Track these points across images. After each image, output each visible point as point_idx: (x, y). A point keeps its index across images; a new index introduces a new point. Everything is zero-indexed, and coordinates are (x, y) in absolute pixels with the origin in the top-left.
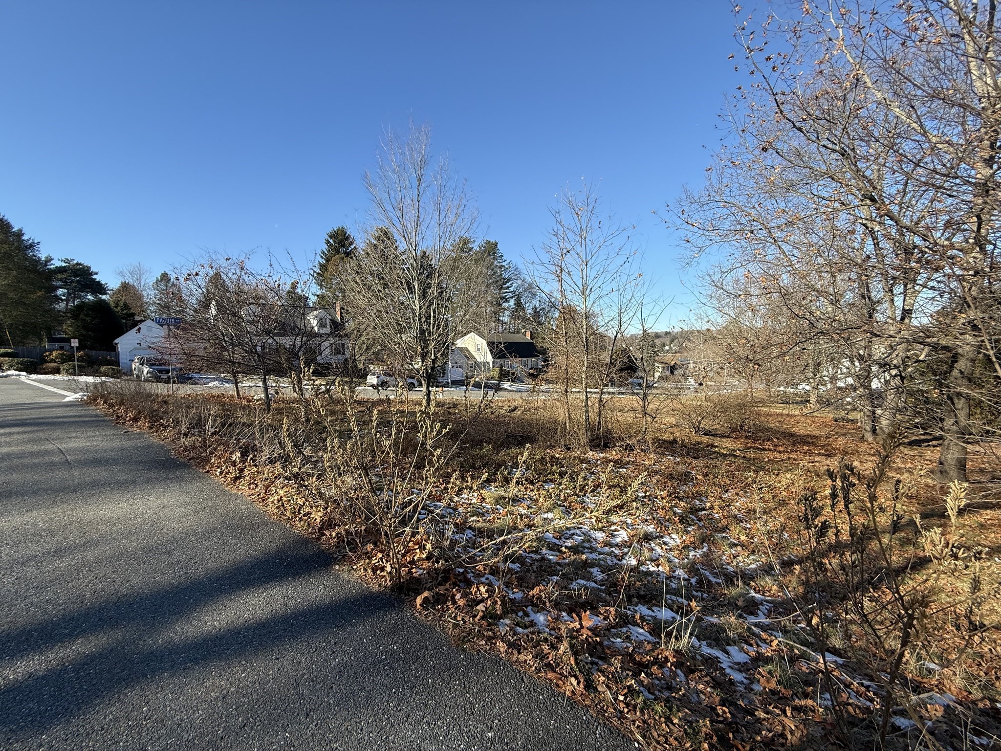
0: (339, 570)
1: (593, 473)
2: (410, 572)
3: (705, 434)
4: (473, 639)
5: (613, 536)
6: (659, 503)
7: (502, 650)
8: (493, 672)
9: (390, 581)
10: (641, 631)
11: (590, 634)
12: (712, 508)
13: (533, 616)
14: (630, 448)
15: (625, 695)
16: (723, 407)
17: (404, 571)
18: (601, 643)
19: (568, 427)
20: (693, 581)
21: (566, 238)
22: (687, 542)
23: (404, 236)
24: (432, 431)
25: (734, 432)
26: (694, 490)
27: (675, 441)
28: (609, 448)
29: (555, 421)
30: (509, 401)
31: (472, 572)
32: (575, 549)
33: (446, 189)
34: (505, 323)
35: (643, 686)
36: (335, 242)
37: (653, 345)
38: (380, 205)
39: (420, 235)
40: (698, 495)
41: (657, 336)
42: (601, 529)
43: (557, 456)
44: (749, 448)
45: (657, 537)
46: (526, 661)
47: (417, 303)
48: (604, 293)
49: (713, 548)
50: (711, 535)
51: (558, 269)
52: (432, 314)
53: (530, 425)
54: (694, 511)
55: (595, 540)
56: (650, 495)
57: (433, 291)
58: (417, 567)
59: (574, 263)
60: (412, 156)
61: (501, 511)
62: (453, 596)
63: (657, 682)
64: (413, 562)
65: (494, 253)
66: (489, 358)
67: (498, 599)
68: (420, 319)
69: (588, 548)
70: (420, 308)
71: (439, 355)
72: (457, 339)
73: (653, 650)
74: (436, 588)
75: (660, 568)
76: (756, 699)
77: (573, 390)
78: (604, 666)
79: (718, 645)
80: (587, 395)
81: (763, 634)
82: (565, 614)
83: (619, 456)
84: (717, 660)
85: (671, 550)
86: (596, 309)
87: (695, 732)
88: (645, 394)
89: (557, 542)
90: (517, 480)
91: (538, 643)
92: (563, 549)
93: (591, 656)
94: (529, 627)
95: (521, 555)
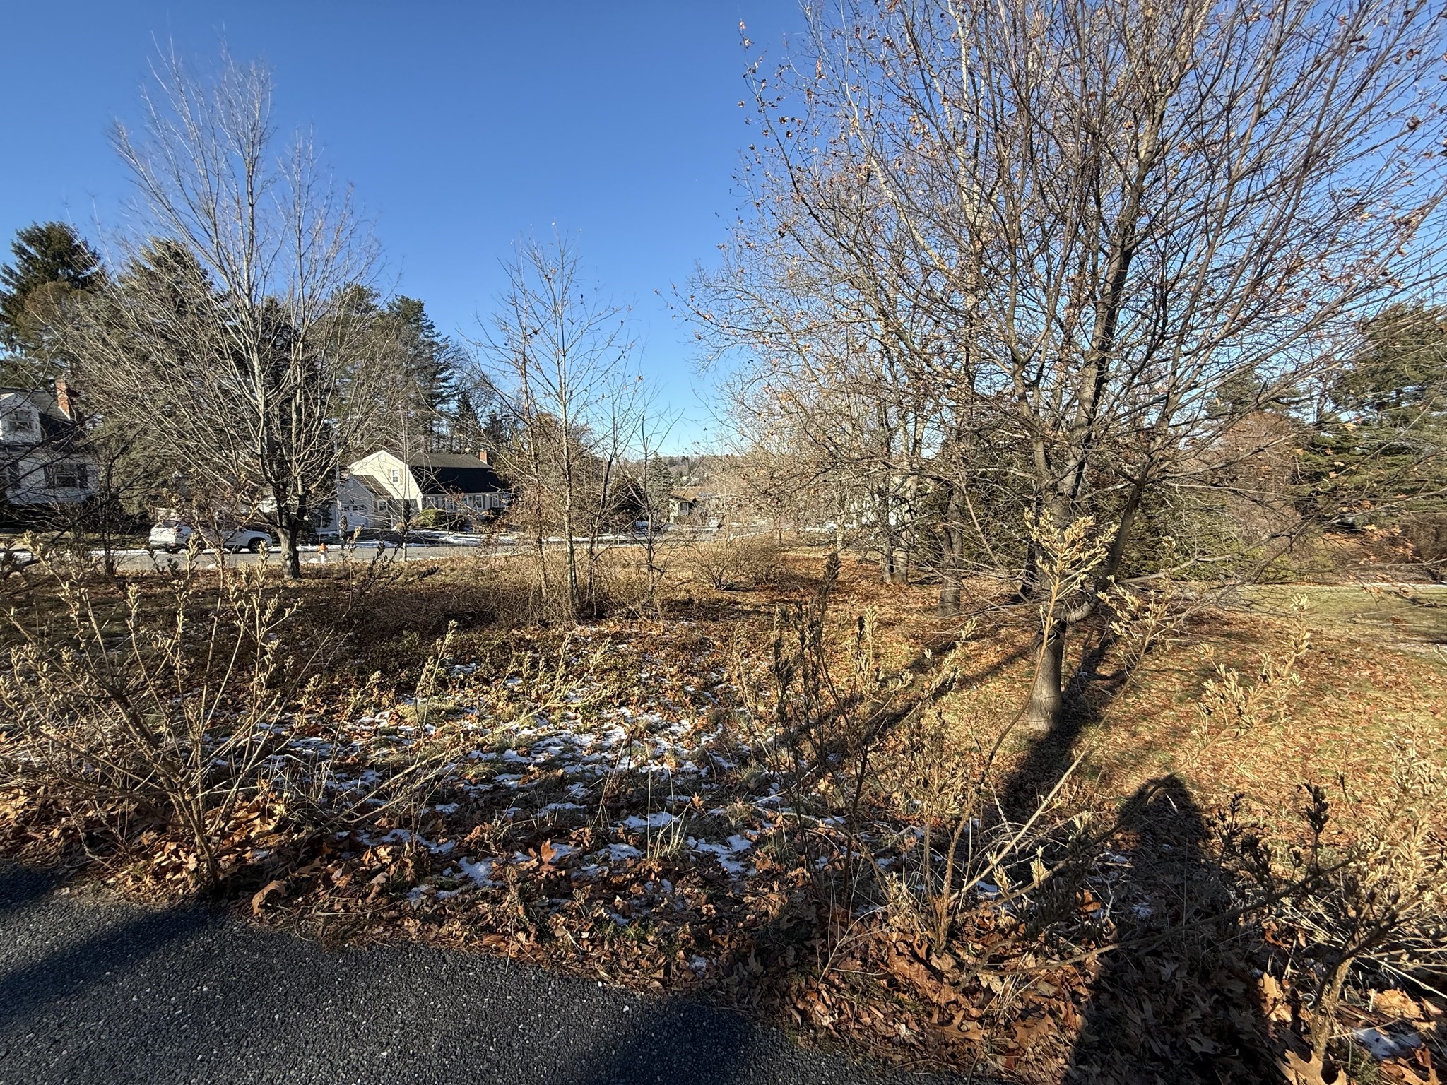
0: (69, 896)
1: (580, 656)
2: (240, 859)
3: (728, 589)
4: (362, 929)
5: (606, 736)
6: (668, 682)
7: (412, 930)
8: (395, 966)
9: (195, 885)
10: (625, 847)
11: (552, 869)
12: (729, 679)
13: (468, 870)
14: (632, 616)
15: (591, 931)
16: (747, 554)
17: (226, 862)
18: (568, 876)
19: (544, 594)
20: (703, 772)
21: (530, 310)
22: (699, 726)
23: (221, 267)
24: (262, 613)
25: (760, 583)
26: (710, 661)
27: (691, 601)
28: (605, 618)
29: (526, 588)
30: (452, 561)
31: (367, 832)
32: (549, 765)
33: (312, 194)
34: (443, 437)
35: (617, 912)
36: (44, 254)
37: (668, 475)
38: (157, 194)
39: (259, 269)
40: (715, 666)
41: (672, 462)
42: (589, 731)
43: (528, 637)
44: (775, 601)
45: (664, 727)
46: (451, 933)
47: (259, 394)
48: (592, 399)
49: (728, 728)
50: (727, 712)
51: (520, 357)
52: (294, 416)
53: (486, 595)
54: (709, 686)
55: (581, 746)
56: (657, 674)
57: (294, 375)
58: (255, 848)
59: (544, 350)
60: (230, 116)
61: (433, 732)
62: (329, 875)
63: (636, 902)
64: (248, 841)
65: (418, 320)
66: (414, 492)
67: (408, 860)
68: (266, 424)
69: (569, 760)
70: (267, 404)
71: (312, 488)
72: (353, 461)
73: (635, 866)
74: (293, 872)
75: (665, 766)
76: (747, 885)
77: (551, 539)
78: (567, 903)
79: (719, 838)
80: (571, 547)
81: (768, 813)
82: (518, 854)
83: (618, 628)
84: (714, 855)
85: (679, 740)
86: (581, 422)
87: (671, 943)
88: (650, 541)
89: (523, 760)
90: (462, 681)
91: (473, 903)
92: (531, 768)
93: (550, 896)
94: (461, 885)
95: (462, 790)
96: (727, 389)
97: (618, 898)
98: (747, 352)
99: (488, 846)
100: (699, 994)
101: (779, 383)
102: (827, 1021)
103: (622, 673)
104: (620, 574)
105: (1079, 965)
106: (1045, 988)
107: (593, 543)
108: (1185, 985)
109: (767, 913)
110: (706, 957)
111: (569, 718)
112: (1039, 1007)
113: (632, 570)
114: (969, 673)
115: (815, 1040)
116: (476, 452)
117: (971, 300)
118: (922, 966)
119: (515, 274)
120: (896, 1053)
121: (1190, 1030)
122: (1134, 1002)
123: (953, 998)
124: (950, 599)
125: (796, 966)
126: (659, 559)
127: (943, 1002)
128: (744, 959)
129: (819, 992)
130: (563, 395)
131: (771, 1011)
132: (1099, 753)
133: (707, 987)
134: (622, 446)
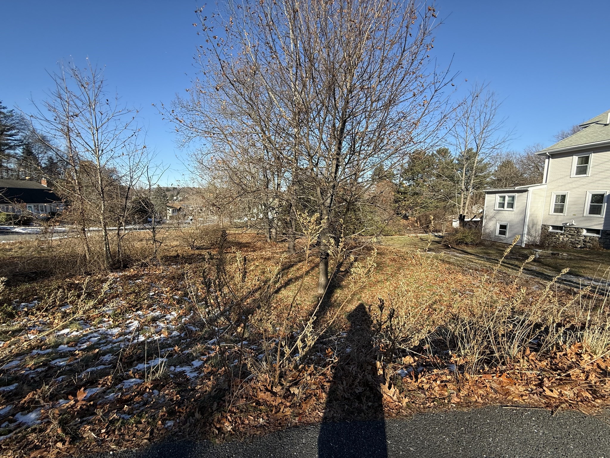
1: (113, 288)
3: (197, 249)
5: (128, 327)
6: (164, 296)
10: (133, 380)
11: (84, 403)
13: (21, 419)
14: (144, 265)
16: (206, 232)
18: (95, 404)
19: (88, 258)
20: (183, 335)
22: (181, 314)
25: (213, 245)
27: (178, 255)
28: (128, 268)
29: (75, 255)
30: (20, 243)
32: (89, 349)
35: (124, 413)
37: (165, 196)
41: (168, 190)
42: (118, 326)
43: (77, 282)
45: (161, 317)
49: (196, 312)
50: (196, 305)
53: (46, 262)
55: (111, 335)
56: (158, 292)
63: (136, 405)
69: (103, 343)
73: (138, 388)
75: (162, 336)
76: (198, 381)
77: (91, 229)
78: (92, 418)
79: (187, 363)
80: (106, 232)
81: (213, 347)
82: (61, 401)
83: (136, 272)
84: (184, 372)
85: (170, 322)
86: (110, 166)
87: (154, 419)
88: (154, 228)
89: (72, 349)
90: (26, 312)
91: (24, 437)
92: (77, 352)
93: (80, 418)
94: (14, 430)
95: (23, 375)
96: (194, 156)
97: (126, 406)
98: (204, 141)
99: (38, 402)
100: (168, 439)
101: (219, 156)
102: (229, 429)
103: (137, 294)
104: (138, 245)
105: (324, 374)
106: (314, 387)
107: (119, 230)
108: (356, 372)
109: (206, 391)
110: (173, 420)
111: (104, 322)
112: (311, 394)
113: (144, 242)
114: (298, 275)
115: (223, 439)
116: (38, 180)
117: (296, 130)
118: (269, 393)
119: (59, 81)
120: (258, 431)
121: (356, 386)
122: (340, 382)
123: (280, 401)
124: (292, 247)
125: (217, 410)
126: (158, 236)
127: (277, 404)
128: (193, 415)
129: (227, 418)
130: (97, 151)
131: (204, 433)
132: (340, 298)
133: (173, 433)
134: (136, 180)
